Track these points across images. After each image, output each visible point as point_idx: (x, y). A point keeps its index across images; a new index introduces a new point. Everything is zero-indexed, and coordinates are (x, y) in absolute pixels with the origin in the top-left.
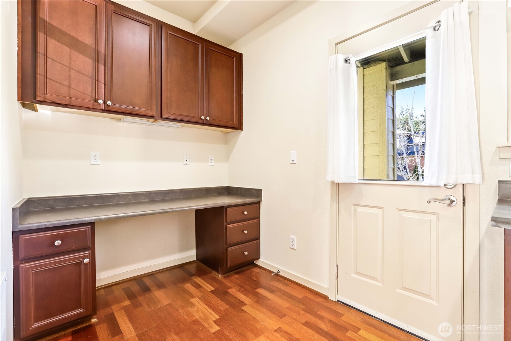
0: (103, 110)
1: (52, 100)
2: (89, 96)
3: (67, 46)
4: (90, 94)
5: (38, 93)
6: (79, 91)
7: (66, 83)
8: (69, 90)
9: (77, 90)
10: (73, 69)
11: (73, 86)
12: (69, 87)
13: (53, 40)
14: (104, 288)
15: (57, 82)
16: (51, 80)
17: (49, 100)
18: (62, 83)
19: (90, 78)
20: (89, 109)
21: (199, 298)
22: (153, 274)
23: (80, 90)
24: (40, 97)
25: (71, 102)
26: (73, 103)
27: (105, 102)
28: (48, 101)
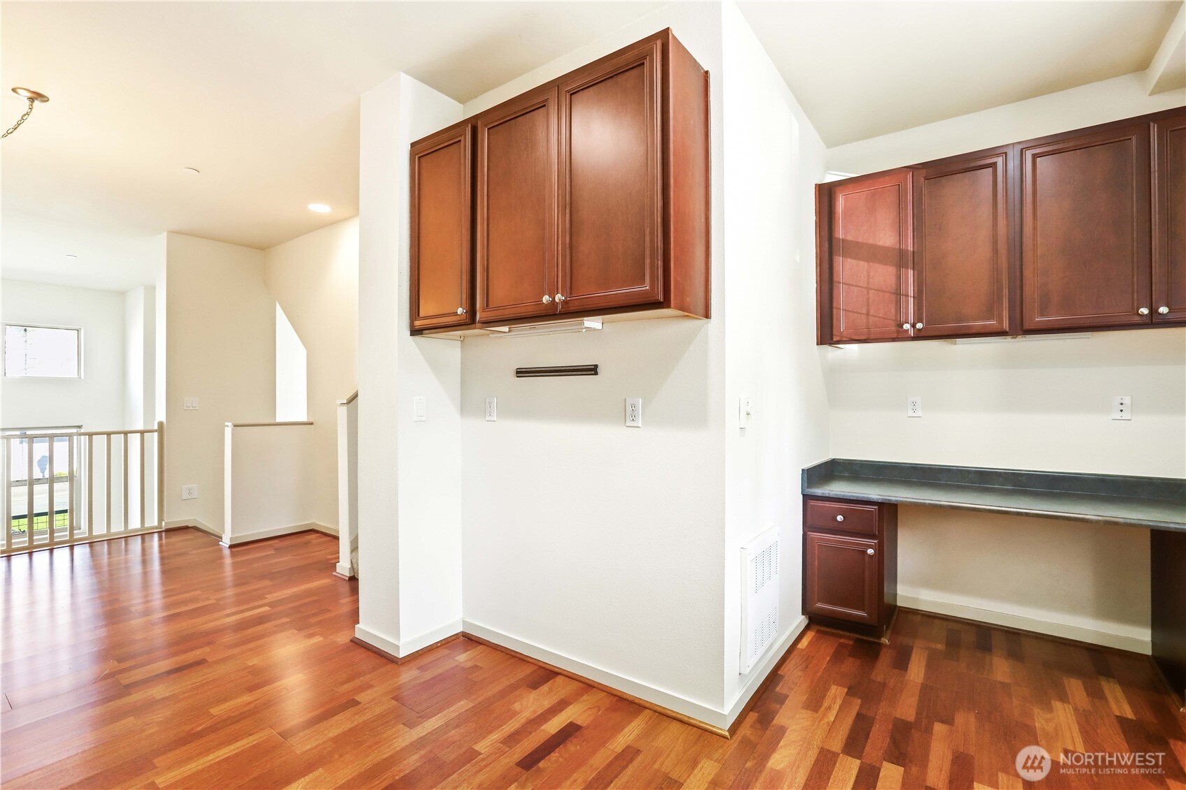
0: (912, 337)
1: (848, 336)
2: (893, 320)
3: (864, 260)
4: (894, 318)
5: (835, 332)
6: (879, 317)
7: (864, 311)
8: (868, 319)
9: (876, 317)
10: (871, 289)
11: (872, 312)
12: (868, 314)
13: (849, 260)
14: (923, 615)
15: (853, 312)
16: (848, 311)
17: (846, 337)
18: (859, 311)
19: (894, 293)
20: (894, 340)
21: (1076, 709)
22: (1018, 634)
23: (880, 315)
24: (837, 336)
25: (869, 334)
26: (872, 336)
27: (914, 326)
28: (845, 339)
